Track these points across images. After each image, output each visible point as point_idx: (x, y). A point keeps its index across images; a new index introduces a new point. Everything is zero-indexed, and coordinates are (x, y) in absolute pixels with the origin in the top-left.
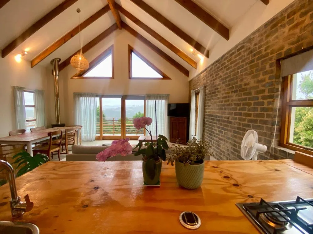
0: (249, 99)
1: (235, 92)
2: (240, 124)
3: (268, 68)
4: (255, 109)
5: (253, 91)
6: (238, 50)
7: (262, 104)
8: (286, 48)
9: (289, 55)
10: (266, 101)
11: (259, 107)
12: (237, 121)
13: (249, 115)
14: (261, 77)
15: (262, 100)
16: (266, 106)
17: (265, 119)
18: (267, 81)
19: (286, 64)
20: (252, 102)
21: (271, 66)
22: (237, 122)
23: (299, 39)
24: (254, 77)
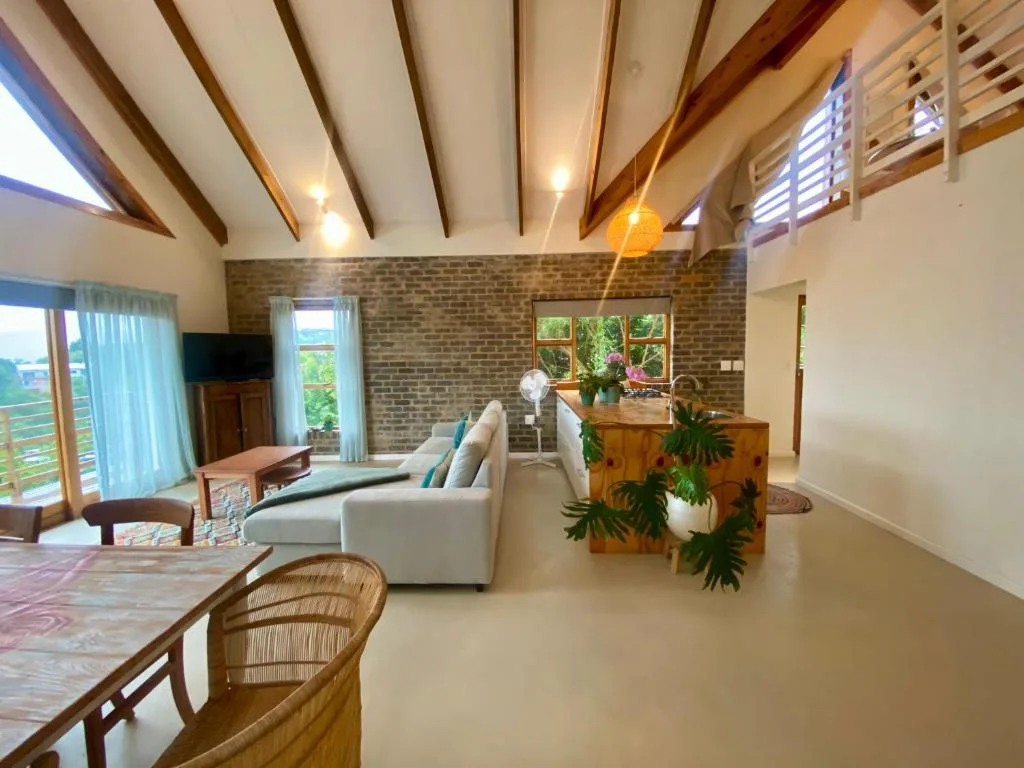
0: (500, 336)
1: (469, 324)
2: (484, 370)
3: (522, 303)
4: (506, 349)
5: (504, 328)
6: (471, 264)
7: (519, 343)
8: (541, 292)
9: (543, 299)
10: (523, 341)
11: (514, 347)
12: (480, 366)
13: (502, 356)
14: (514, 313)
15: (518, 339)
16: (522, 345)
17: (524, 358)
18: (522, 318)
19: (540, 306)
20: (504, 340)
21: (526, 303)
22: (478, 369)
23: (553, 289)
24: (503, 311)
